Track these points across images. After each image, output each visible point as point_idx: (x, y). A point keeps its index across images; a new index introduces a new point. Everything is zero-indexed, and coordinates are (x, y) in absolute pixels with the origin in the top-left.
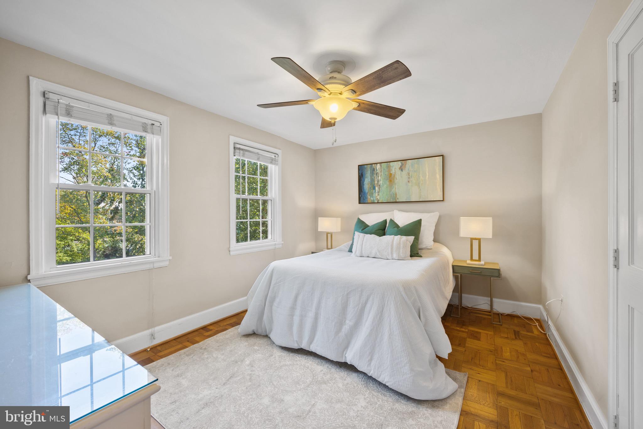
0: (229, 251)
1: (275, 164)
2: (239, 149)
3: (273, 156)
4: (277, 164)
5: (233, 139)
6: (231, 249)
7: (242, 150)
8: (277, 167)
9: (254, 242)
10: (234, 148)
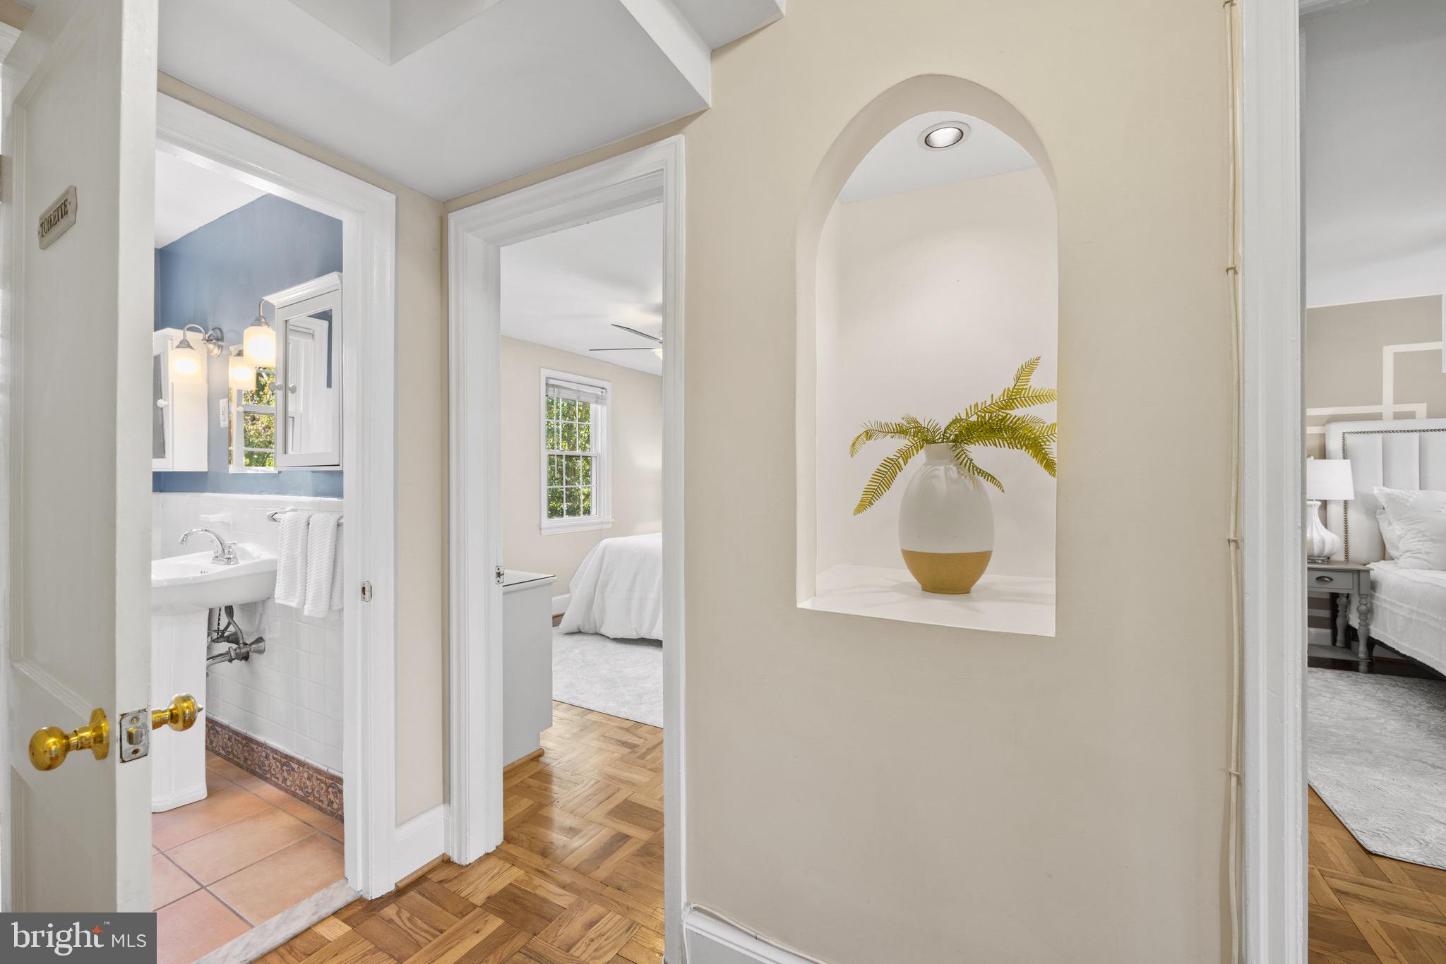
0: (540, 529)
1: (601, 404)
2: (553, 386)
3: (598, 392)
4: (605, 404)
5: (545, 373)
6: (543, 527)
7: (557, 386)
8: (605, 408)
9: (571, 518)
10: (547, 384)
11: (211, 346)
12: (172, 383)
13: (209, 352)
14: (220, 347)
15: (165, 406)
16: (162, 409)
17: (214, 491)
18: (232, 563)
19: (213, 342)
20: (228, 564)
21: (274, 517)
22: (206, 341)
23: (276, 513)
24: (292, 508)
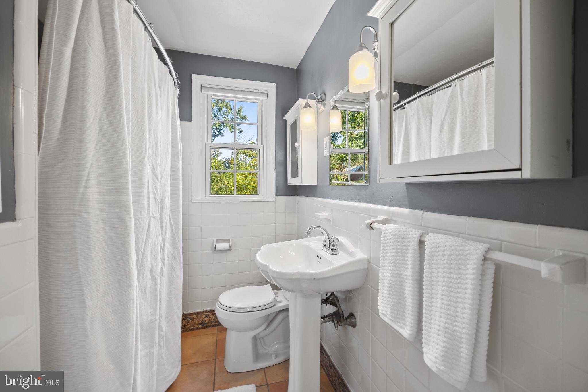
11: (319, 105)
12: (302, 131)
13: (318, 109)
14: (324, 105)
15: (298, 146)
16: (297, 148)
17: (321, 197)
18: (335, 253)
19: (320, 102)
20: (333, 254)
21: (371, 226)
22: (317, 103)
23: (373, 222)
24: (385, 217)
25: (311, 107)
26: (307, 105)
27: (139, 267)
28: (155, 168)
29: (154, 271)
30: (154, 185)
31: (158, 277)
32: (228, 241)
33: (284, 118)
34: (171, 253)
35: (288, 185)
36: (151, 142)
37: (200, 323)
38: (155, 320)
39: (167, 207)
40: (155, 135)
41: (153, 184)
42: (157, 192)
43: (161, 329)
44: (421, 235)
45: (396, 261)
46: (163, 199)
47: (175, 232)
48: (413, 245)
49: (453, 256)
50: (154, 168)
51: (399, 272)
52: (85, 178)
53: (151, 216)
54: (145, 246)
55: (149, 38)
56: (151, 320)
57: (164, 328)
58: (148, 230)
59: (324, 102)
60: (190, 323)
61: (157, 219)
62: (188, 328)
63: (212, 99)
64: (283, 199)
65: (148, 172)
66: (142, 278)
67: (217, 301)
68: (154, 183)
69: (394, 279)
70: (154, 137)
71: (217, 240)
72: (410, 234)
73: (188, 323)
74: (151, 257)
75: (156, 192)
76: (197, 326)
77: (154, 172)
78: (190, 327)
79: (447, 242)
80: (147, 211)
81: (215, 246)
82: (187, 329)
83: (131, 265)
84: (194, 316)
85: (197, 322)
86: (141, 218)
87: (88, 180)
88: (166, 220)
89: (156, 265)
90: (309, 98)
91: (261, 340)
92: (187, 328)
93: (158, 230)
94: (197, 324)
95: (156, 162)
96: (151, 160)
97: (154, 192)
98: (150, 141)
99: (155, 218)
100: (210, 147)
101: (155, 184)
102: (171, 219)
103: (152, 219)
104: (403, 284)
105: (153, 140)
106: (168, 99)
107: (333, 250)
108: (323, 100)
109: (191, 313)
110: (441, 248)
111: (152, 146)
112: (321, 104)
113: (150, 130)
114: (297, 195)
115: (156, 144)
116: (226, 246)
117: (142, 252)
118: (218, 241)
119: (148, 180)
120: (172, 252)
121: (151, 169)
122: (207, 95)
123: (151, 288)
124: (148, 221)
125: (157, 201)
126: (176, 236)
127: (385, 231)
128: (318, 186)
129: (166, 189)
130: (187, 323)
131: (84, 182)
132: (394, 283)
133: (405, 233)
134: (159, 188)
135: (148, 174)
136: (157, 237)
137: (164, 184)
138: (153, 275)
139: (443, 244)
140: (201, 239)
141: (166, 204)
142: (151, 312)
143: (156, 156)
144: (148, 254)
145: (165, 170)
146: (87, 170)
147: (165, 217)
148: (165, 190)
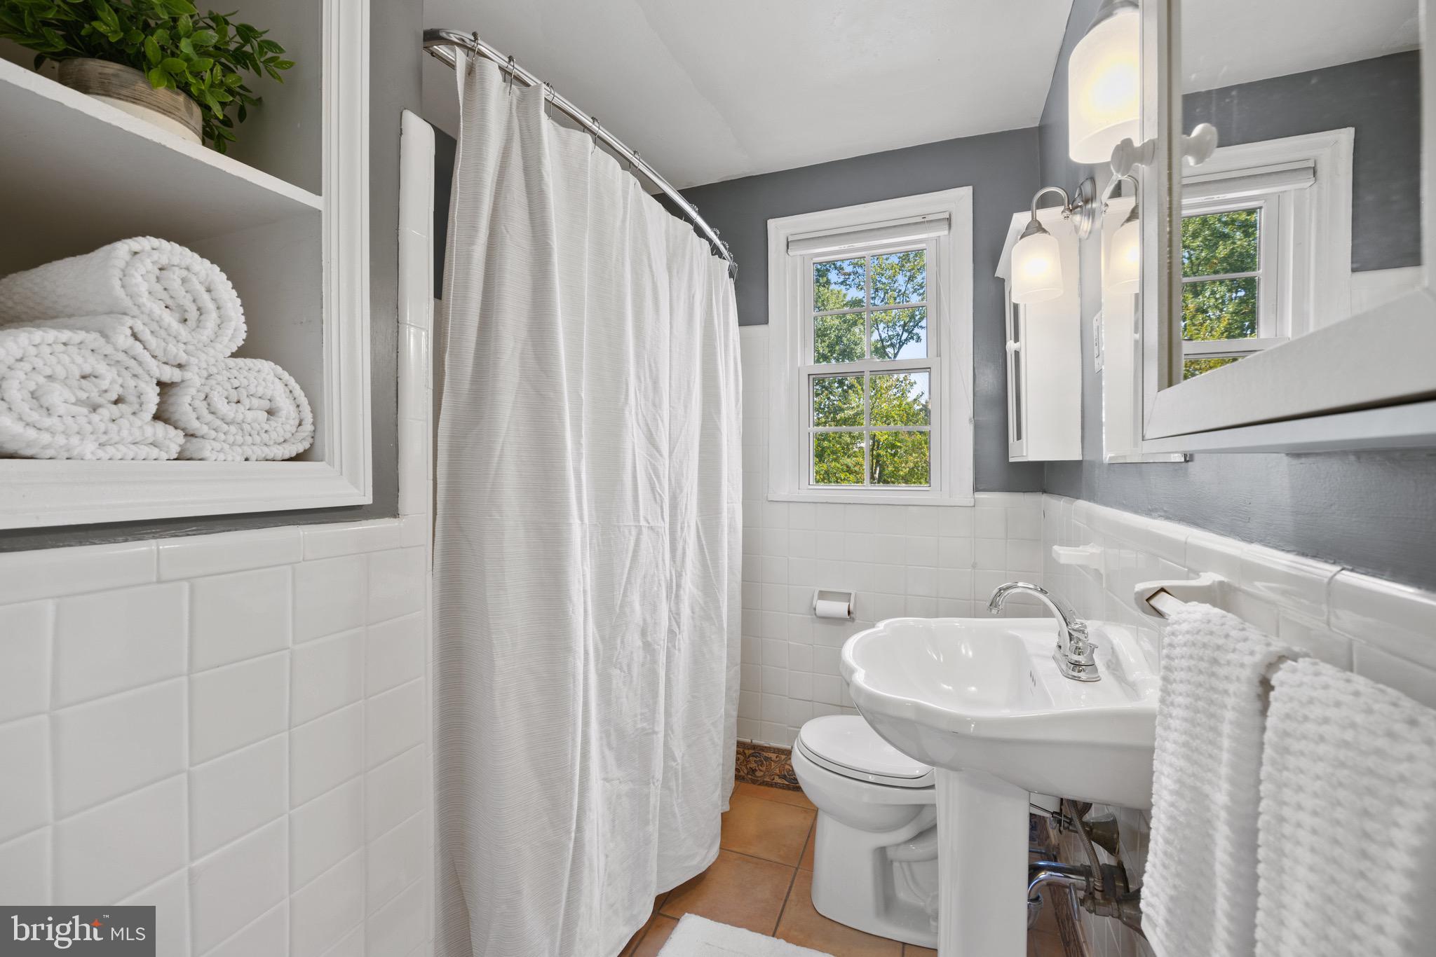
11: (1075, 219)
14: (1090, 214)
18: (1083, 675)
19: (1079, 209)
20: (1074, 678)
21: (1153, 602)
22: (1068, 212)
23: (1162, 590)
24: (1220, 578)
25: (1044, 231)
26: (1036, 227)
27: (614, 620)
28: (653, 430)
29: (649, 633)
30: (651, 463)
31: (659, 647)
32: (846, 597)
33: (996, 276)
34: (700, 604)
35: (1010, 461)
36: (642, 379)
37: (785, 776)
38: (650, 731)
39: (686, 509)
40: (653, 365)
41: (648, 463)
42: (658, 477)
43: (669, 755)
44: (1274, 659)
45: (1191, 741)
46: (678, 491)
47: (709, 562)
48: (1239, 690)
49: (1346, 772)
50: (649, 430)
51: (1198, 784)
52: (497, 453)
53: (641, 524)
54: (629, 581)
55: (633, 180)
56: (643, 729)
57: (678, 754)
58: (636, 551)
59: (1089, 206)
60: (764, 769)
61: (658, 531)
62: (760, 777)
63: (814, 264)
64: (996, 500)
65: (634, 439)
66: (622, 642)
67: (797, 736)
68: (651, 460)
69: (1183, 805)
70: (651, 370)
71: (821, 592)
72: (1234, 650)
73: (760, 768)
74: (642, 605)
75: (655, 479)
76: (777, 780)
77: (651, 439)
78: (764, 775)
79: (1338, 704)
80: (632, 514)
81: (814, 606)
82: (759, 779)
83: (571, 612)
84: (773, 756)
85: (777, 771)
86: (619, 527)
87: (501, 456)
88: (684, 535)
89: (655, 623)
90: (1038, 208)
91: (905, 866)
92: (758, 777)
93: (661, 554)
94: (778, 775)
95: (655, 419)
96: (644, 416)
97: (651, 477)
98: (638, 378)
99: (651, 528)
100: (809, 375)
101: (653, 462)
102: (701, 534)
103: (645, 531)
104: (1211, 832)
105: (648, 375)
106: (690, 287)
107: (1076, 665)
108: (1086, 201)
109: (766, 745)
110: (1310, 728)
111: (646, 388)
112: (1081, 213)
113: (638, 356)
114: (1044, 491)
115: (655, 383)
116: (840, 608)
117: (622, 593)
118: (823, 595)
119: (634, 455)
120: (701, 602)
121: (644, 434)
122: (803, 257)
123: (643, 665)
124: (634, 532)
125: (658, 496)
126: (711, 571)
127: (1175, 626)
128: (1084, 464)
129: (684, 472)
130: (758, 765)
131: (496, 459)
132: (1182, 819)
133: (1221, 641)
134: (664, 471)
135: (633, 443)
136: (657, 566)
137: (680, 461)
138: (648, 641)
139: (1316, 711)
140: (788, 584)
141: (685, 503)
142: (642, 714)
143: (654, 405)
144: (635, 598)
145: (681, 432)
146: (501, 440)
147: (682, 529)
148: (682, 474)
